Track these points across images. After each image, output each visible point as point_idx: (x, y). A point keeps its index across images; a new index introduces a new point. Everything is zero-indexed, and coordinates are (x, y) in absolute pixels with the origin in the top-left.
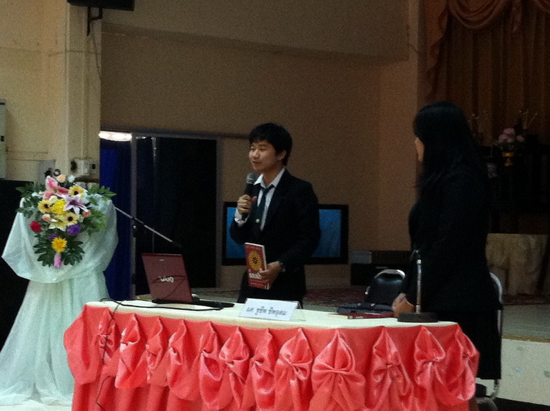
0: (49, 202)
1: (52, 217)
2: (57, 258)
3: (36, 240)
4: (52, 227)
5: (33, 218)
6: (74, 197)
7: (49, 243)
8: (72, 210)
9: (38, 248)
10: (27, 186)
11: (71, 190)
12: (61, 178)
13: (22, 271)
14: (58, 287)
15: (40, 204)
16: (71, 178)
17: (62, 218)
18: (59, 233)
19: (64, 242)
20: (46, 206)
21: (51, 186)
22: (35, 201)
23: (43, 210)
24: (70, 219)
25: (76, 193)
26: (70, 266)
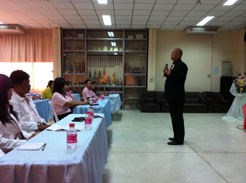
0: (240, 81)
1: (240, 84)
2: (241, 92)
3: (237, 88)
4: (240, 86)
5: (236, 84)
6: (245, 80)
7: (239, 89)
8: (244, 82)
9: (237, 90)
10: (235, 78)
11: (244, 78)
12: (242, 76)
13: (234, 94)
14: (241, 97)
15: (238, 81)
16: (244, 76)
17: (242, 84)
18: (242, 87)
19: (243, 89)
20: (239, 82)
21: (240, 77)
22: (237, 81)
23: (238, 83)
24: (244, 84)
25: (245, 79)
26: (244, 93)
